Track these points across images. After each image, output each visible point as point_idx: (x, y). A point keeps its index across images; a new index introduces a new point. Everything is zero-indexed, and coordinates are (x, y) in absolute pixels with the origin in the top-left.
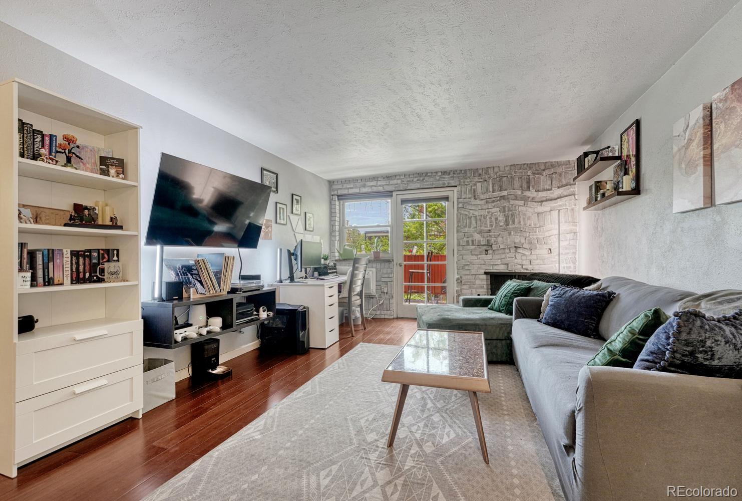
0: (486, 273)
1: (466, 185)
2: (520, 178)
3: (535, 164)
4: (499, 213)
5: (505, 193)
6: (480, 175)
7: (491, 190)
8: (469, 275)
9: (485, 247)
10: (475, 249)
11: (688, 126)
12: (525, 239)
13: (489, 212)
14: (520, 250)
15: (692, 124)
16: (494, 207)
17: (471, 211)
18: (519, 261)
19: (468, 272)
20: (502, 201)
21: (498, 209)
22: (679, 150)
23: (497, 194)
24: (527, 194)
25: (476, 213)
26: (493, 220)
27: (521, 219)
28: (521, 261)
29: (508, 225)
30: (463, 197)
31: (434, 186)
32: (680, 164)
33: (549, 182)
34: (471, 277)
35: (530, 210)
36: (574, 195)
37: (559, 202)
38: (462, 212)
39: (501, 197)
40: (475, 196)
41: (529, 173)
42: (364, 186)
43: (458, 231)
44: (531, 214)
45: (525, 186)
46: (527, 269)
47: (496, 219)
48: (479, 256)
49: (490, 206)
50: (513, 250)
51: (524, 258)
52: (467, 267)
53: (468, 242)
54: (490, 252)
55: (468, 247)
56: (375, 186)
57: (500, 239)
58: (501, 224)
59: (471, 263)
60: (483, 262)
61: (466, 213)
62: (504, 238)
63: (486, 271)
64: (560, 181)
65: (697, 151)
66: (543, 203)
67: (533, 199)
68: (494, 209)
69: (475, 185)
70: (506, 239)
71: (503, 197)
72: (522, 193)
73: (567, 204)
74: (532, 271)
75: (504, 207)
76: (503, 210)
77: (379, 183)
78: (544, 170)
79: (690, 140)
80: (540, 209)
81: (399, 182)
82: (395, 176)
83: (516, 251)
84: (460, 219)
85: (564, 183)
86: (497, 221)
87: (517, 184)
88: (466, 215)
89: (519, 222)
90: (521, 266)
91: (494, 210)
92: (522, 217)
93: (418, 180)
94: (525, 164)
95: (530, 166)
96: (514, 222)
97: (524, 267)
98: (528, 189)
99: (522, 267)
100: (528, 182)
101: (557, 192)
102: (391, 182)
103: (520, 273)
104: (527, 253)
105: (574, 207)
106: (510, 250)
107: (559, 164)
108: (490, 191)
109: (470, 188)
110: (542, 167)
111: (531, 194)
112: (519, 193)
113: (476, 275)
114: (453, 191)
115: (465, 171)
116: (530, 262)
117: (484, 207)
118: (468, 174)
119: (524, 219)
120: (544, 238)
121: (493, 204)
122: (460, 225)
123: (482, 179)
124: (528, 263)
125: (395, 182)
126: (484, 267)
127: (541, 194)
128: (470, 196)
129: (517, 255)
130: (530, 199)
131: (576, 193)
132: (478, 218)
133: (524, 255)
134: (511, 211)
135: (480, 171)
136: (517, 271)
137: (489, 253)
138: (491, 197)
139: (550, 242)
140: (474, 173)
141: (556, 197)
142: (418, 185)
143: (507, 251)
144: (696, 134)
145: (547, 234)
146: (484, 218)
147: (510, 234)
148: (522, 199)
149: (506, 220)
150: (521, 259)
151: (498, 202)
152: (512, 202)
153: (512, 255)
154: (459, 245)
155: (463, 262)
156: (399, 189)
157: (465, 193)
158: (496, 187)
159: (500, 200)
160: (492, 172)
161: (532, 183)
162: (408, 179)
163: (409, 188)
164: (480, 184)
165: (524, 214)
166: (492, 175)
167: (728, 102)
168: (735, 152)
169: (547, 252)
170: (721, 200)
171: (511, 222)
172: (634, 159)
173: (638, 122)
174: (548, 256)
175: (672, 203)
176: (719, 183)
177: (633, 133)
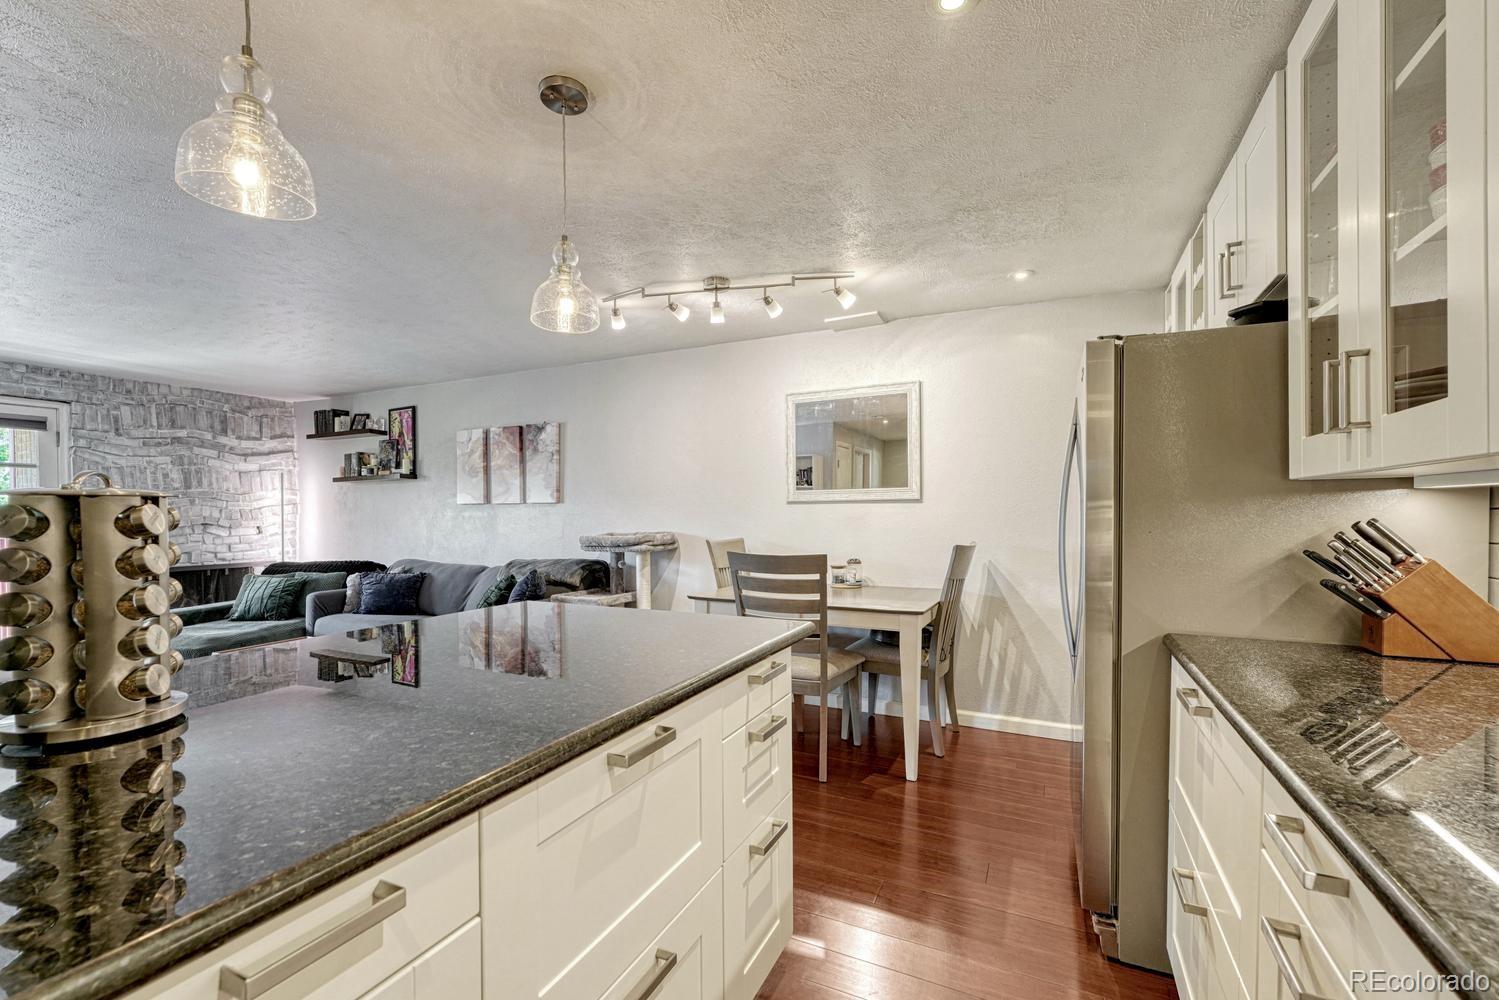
1: (96, 405)
2: (210, 412)
3: (235, 396)
4: (170, 466)
5: (182, 433)
6: (129, 392)
7: (155, 424)
11: (471, 439)
12: (221, 511)
13: (149, 463)
14: (213, 530)
15: (474, 439)
16: (161, 454)
17: (107, 456)
18: (211, 547)
20: (177, 447)
21: (168, 459)
22: (462, 455)
23: (165, 432)
24: (223, 440)
25: (122, 462)
26: (160, 477)
27: (214, 480)
28: (212, 546)
29: (188, 486)
30: (88, 426)
32: (463, 469)
33: (257, 428)
35: (227, 466)
36: (292, 451)
37: (273, 459)
38: (86, 456)
39: (174, 438)
40: (117, 430)
41: (226, 408)
44: (228, 473)
45: (218, 426)
46: (224, 560)
47: (166, 476)
49: (153, 451)
50: (198, 530)
51: (218, 541)
58: (177, 485)
61: (97, 459)
62: (182, 509)
64: (272, 429)
65: (477, 459)
66: (249, 458)
67: (231, 449)
68: (160, 458)
69: (117, 408)
70: (187, 511)
71: (177, 440)
72: (214, 438)
73: (284, 463)
74: (232, 562)
75: (181, 457)
76: (179, 461)
78: (249, 408)
79: (472, 452)
80: (243, 466)
83: (204, 531)
84: (81, 468)
85: (278, 431)
86: (168, 480)
87: (204, 421)
88: (97, 463)
89: (210, 484)
90: (213, 555)
91: (160, 460)
92: (214, 475)
94: (218, 392)
95: (228, 397)
96: (200, 483)
97: (219, 556)
98: (224, 432)
99: (216, 556)
100: (224, 421)
101: (269, 444)
103: (215, 565)
104: (223, 533)
105: (291, 468)
106: (193, 530)
107: (271, 404)
108: (152, 426)
109: (105, 412)
110: (246, 403)
111: (229, 441)
112: (209, 436)
114: (55, 409)
115: (93, 377)
116: (230, 547)
117: (140, 452)
118: (100, 385)
119: (217, 479)
120: (251, 511)
121: (159, 449)
123: (133, 399)
124: (225, 549)
127: (245, 444)
128: (106, 427)
129: (206, 536)
130: (227, 449)
131: (295, 450)
132: (127, 470)
133: (219, 536)
134: (195, 464)
135: (130, 386)
136: (205, 564)
138: (155, 435)
139: (260, 516)
140: (114, 386)
141: (267, 451)
143: (188, 531)
144: (478, 447)
145: (255, 505)
146: (141, 472)
147: (192, 502)
148: (214, 446)
149: (185, 478)
150: (214, 544)
151: (168, 447)
152: (196, 450)
153: (196, 537)
157: (94, 419)
158: (165, 421)
159: (172, 443)
160: (155, 392)
161: (231, 425)
164: (127, 408)
165: (217, 472)
166: (156, 397)
167: (501, 439)
168: (505, 472)
169: (256, 531)
170: (494, 501)
171: (194, 483)
172: (409, 443)
173: (414, 409)
174: (257, 537)
175: (455, 495)
176: (495, 489)
177: (406, 416)
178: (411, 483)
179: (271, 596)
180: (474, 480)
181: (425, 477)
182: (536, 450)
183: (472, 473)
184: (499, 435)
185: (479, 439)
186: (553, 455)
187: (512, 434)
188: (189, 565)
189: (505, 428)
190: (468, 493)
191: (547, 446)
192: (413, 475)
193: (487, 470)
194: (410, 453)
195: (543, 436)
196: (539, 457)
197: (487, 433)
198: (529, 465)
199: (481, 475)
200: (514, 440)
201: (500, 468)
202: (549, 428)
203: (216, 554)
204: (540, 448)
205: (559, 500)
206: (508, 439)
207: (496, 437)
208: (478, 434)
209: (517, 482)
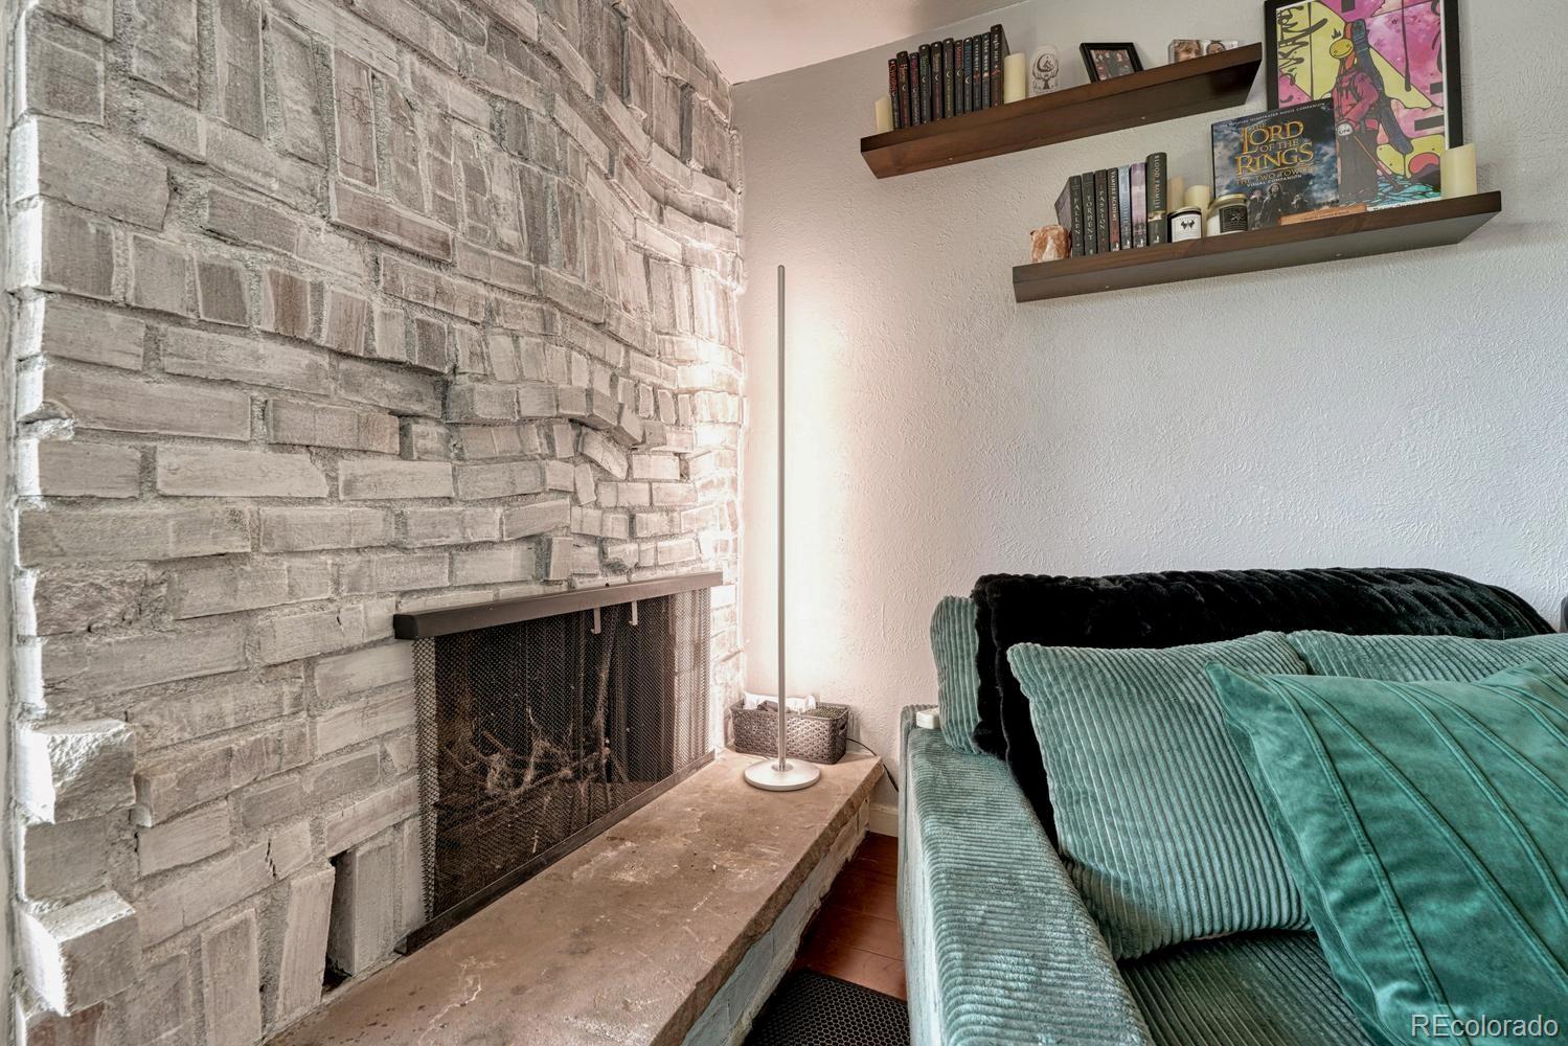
0: (404, 627)
4: (486, 141)
5: (521, 15)
8: (235, 675)
9: (393, 387)
10: (307, 390)
12: (614, 379)
14: (595, 448)
18: (590, 520)
19: (216, 651)
20: (510, 64)
24: (617, 113)
26: (460, 180)
27: (599, 255)
28: (594, 513)
29: (540, 256)
33: (676, 118)
34: (259, 694)
35: (624, 216)
37: (706, 239)
39: (497, 23)
44: (623, 243)
45: (606, 55)
47: (476, 180)
48: (346, 467)
50: (564, 439)
51: (606, 495)
52: (204, 593)
53: (221, 286)
54: (427, 434)
55: (232, 350)
57: (500, 345)
58: (506, 232)
59: (261, 533)
60: (377, 526)
62: (523, 342)
63: (410, 607)
66: (667, 214)
67: (634, 159)
70: (533, 354)
71: (506, 37)
72: (599, 90)
73: (719, 259)
76: (513, 132)
80: (653, 235)
83: (576, 450)
85: (713, 158)
86: (482, 197)
89: (594, 266)
90: (594, 550)
91: (456, 94)
92: (599, 238)
97: (613, 552)
99: (603, 553)
100: (619, 49)
101: (699, 187)
104: (614, 462)
105: (733, 281)
106: (551, 441)
107: (699, 61)
112: (586, 77)
113: (310, 662)
116: (632, 518)
120: (674, 396)
124: (621, 528)
126: (392, 571)
129: (582, 469)
131: (735, 228)
133: (607, 475)
134: (556, 169)
136: (579, 585)
137: (419, 444)
139: (689, 419)
141: (691, 203)
143: (536, 442)
145: (682, 378)
147: (547, 323)
148: (598, 126)
150: (597, 505)
151: (483, 53)
152: (560, 112)
159: (496, 42)
161: (635, 73)
165: (606, 229)
169: (671, 468)
171: (556, 247)
174: (680, 490)
188: (537, 589)
203: (600, 542)
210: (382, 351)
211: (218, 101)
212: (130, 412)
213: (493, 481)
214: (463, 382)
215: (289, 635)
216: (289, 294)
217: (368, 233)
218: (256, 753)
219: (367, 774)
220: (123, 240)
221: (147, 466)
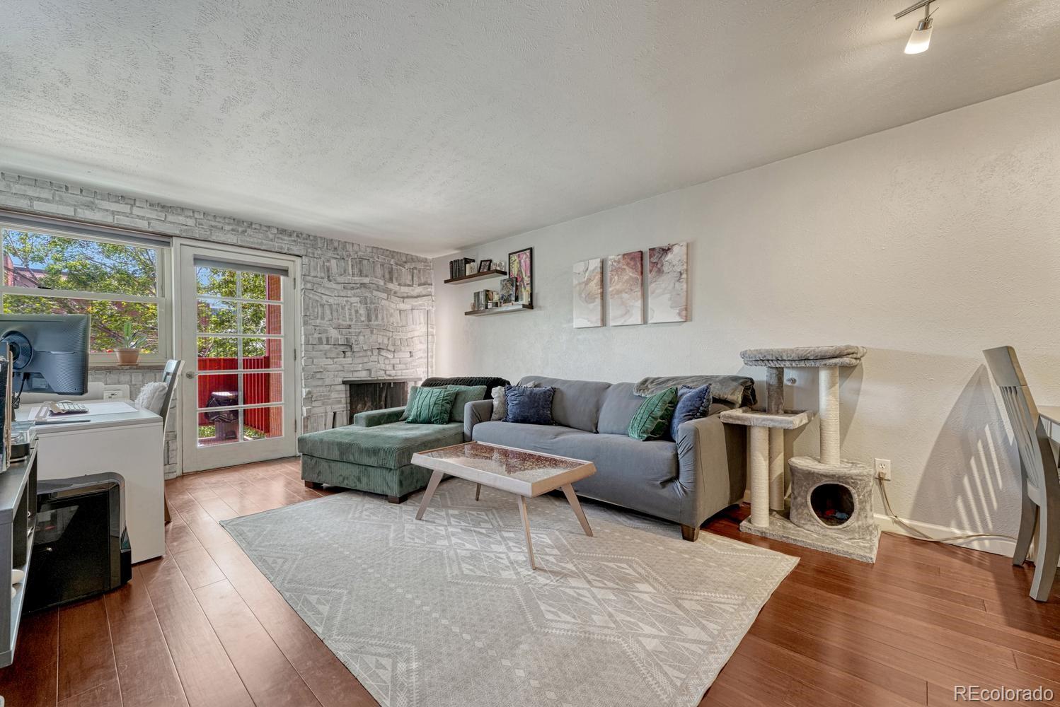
0: (344, 383)
1: (317, 258)
2: (382, 265)
3: (398, 253)
4: (359, 305)
5: (366, 280)
6: (335, 249)
7: (351, 273)
8: (322, 386)
9: (343, 348)
10: (330, 350)
11: (587, 269)
12: (389, 339)
13: (347, 301)
14: (383, 353)
15: (591, 268)
16: (354, 296)
17: (323, 296)
18: (383, 366)
19: (320, 383)
20: (363, 290)
21: (358, 299)
22: (580, 284)
23: (357, 279)
24: (390, 286)
25: (331, 301)
26: (353, 313)
27: (385, 316)
29: (370, 321)
30: (312, 274)
31: (263, 247)
32: (580, 294)
33: (410, 277)
34: (325, 389)
35: (393, 305)
36: (431, 295)
37: (420, 301)
38: (311, 296)
39: (361, 284)
40: (329, 277)
41: (392, 262)
42: (90, 206)
43: (305, 323)
44: (393, 311)
45: (387, 276)
46: (390, 376)
47: (357, 312)
48: (335, 360)
49: (350, 293)
50: (376, 352)
51: (387, 362)
52: (318, 376)
53: (320, 339)
54: (349, 354)
55: (321, 347)
56: (124, 214)
57: (361, 338)
58: (363, 319)
59: (325, 369)
60: (340, 368)
61: (317, 298)
62: (366, 337)
63: (345, 380)
64: (419, 278)
65: (594, 287)
66: (406, 300)
67: (395, 293)
68: (353, 298)
69: (329, 261)
70: (368, 338)
71: (363, 285)
72: (385, 284)
73: (426, 304)
74: (395, 378)
75: (366, 298)
76: (364, 301)
77: (136, 211)
78: (405, 262)
79: (589, 280)
80: (402, 306)
81: (191, 222)
82: (182, 209)
83: (379, 354)
84: (308, 305)
85: (423, 281)
86: (358, 315)
87: (379, 271)
88: (317, 301)
89: (383, 319)
90: (383, 372)
91: (354, 299)
92: (385, 312)
93: (233, 230)
94: (387, 250)
95: (393, 254)
96: (377, 317)
97: (388, 373)
98: (391, 280)
99: (386, 373)
100: (391, 272)
101: (418, 290)
102: (171, 218)
103: (385, 380)
104: (390, 356)
105: (431, 308)
106: (372, 353)
107: (419, 260)
108: (349, 274)
109: (322, 264)
110: (404, 259)
111: (393, 286)
112: (382, 283)
113: (331, 386)
114: (293, 261)
115: (315, 237)
116: (394, 367)
117: (342, 294)
118: (319, 244)
119: (387, 315)
120: (407, 339)
121: (352, 292)
122: (308, 314)
123: (338, 254)
124: (391, 368)
125: (181, 219)
126: (342, 374)
127: (404, 289)
128: (323, 275)
129: (380, 357)
130: (392, 292)
131: (433, 294)
132: (334, 307)
133: (387, 358)
134: (374, 304)
135: (336, 244)
136: (379, 378)
137: (347, 355)
138: (350, 281)
139: (412, 344)
140: (327, 244)
141: (415, 294)
142: (232, 238)
143: (369, 353)
144: (595, 277)
145: (409, 335)
146: (342, 309)
147: (372, 332)
148: (387, 291)
149: (368, 315)
150: (384, 364)
151: (358, 290)
152: (375, 293)
153: (374, 358)
154: (307, 343)
155: (314, 368)
156: (190, 235)
157: (315, 269)
158: (356, 271)
159: (361, 287)
160: (351, 250)
161: (395, 275)
162: (213, 224)
163: (213, 238)
164: (334, 261)
165: (387, 310)
166: (351, 253)
167: (621, 265)
168: (625, 296)
169: (408, 355)
170: (611, 323)
171: (373, 318)
172: (527, 280)
173: (531, 249)
174: (410, 359)
175: (571, 320)
176: (612, 312)
177: (524, 256)
178: (529, 313)
179: (435, 404)
180: (591, 306)
181: (540, 307)
182: (660, 272)
183: (589, 298)
184: (619, 262)
185: (596, 268)
186: (681, 274)
187: (633, 259)
188: (370, 379)
189: (624, 255)
190: (584, 317)
191: (674, 266)
192: (530, 306)
193: (603, 296)
194: (528, 288)
195: (669, 256)
196: (665, 277)
197: (603, 263)
198: (651, 288)
199: (598, 301)
200: (635, 265)
201: (619, 292)
202: (676, 249)
203: (385, 371)
204: (665, 269)
205: (687, 319)
206: (628, 264)
207: (615, 264)
208: (595, 264)
209: (639, 303)
210: (340, 343)
211: (319, 318)
212: (311, 356)
213: (359, 361)
214: (354, 346)
215: (328, 382)
216: (327, 339)
217: (338, 328)
218: (324, 396)
219: (339, 402)
220: (310, 337)
221: (313, 361)
